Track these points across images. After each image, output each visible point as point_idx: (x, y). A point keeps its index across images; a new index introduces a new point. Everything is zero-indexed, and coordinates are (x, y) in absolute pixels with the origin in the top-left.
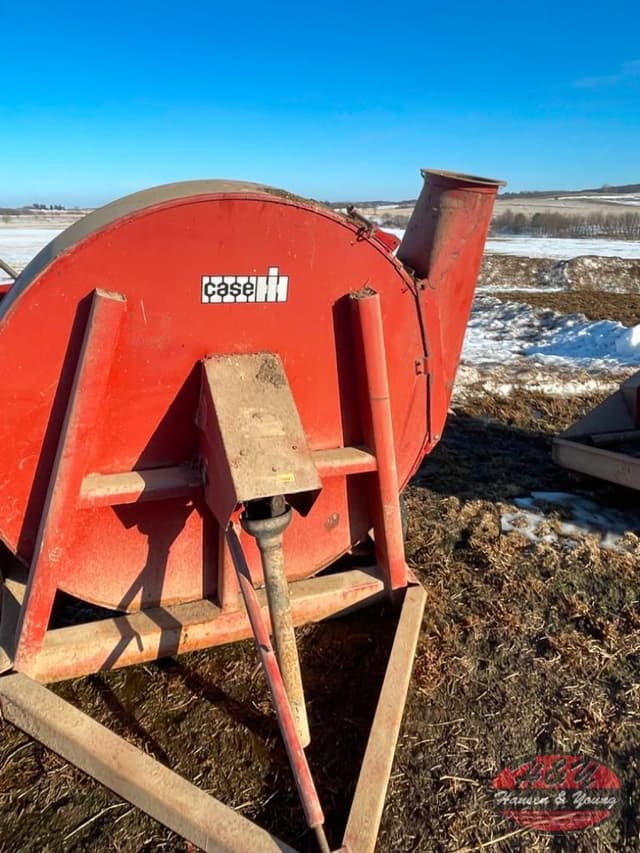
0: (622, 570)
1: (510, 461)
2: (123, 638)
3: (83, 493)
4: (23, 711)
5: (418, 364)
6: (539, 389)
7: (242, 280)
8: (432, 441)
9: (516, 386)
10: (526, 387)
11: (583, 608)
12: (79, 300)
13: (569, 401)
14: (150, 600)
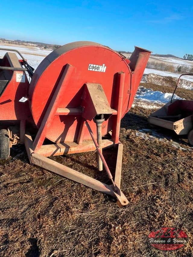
0: (163, 145)
1: (136, 122)
2: (57, 149)
3: (57, 111)
4: (39, 160)
5: (129, 91)
6: (142, 106)
7: (97, 66)
8: (128, 110)
9: (136, 105)
10: (139, 105)
11: (156, 151)
12: (63, 66)
13: (149, 110)
14: (62, 141)
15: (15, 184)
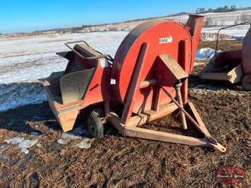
2: (141, 118)
4: (133, 131)
14: (143, 111)
15: (122, 156)
